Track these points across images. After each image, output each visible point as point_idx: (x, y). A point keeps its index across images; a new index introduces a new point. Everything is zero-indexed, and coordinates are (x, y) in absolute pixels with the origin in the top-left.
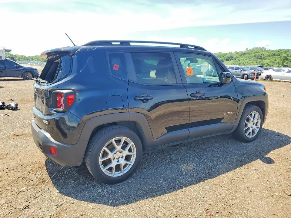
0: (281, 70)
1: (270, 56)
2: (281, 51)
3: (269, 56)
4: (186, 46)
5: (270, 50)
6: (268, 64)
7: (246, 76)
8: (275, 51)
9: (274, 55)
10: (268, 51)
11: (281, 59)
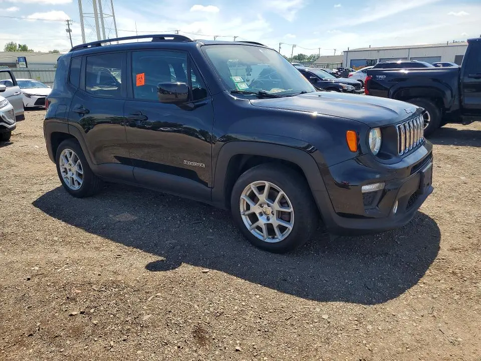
4: (160, 38)
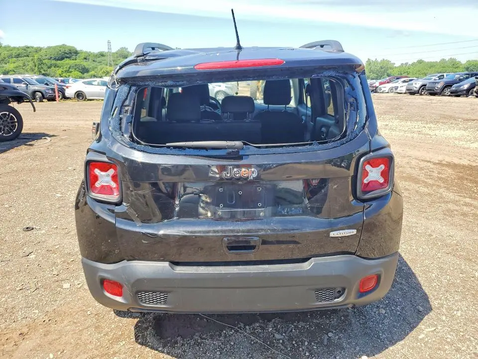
0: (94, 83)
1: (12, 57)
2: (29, 50)
3: (10, 56)
5: (9, 47)
6: (14, 71)
7: (39, 95)
8: (18, 49)
9: (18, 56)
10: (5, 47)
11: (34, 62)
